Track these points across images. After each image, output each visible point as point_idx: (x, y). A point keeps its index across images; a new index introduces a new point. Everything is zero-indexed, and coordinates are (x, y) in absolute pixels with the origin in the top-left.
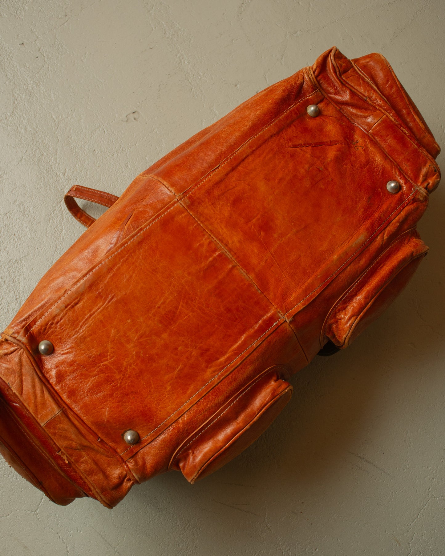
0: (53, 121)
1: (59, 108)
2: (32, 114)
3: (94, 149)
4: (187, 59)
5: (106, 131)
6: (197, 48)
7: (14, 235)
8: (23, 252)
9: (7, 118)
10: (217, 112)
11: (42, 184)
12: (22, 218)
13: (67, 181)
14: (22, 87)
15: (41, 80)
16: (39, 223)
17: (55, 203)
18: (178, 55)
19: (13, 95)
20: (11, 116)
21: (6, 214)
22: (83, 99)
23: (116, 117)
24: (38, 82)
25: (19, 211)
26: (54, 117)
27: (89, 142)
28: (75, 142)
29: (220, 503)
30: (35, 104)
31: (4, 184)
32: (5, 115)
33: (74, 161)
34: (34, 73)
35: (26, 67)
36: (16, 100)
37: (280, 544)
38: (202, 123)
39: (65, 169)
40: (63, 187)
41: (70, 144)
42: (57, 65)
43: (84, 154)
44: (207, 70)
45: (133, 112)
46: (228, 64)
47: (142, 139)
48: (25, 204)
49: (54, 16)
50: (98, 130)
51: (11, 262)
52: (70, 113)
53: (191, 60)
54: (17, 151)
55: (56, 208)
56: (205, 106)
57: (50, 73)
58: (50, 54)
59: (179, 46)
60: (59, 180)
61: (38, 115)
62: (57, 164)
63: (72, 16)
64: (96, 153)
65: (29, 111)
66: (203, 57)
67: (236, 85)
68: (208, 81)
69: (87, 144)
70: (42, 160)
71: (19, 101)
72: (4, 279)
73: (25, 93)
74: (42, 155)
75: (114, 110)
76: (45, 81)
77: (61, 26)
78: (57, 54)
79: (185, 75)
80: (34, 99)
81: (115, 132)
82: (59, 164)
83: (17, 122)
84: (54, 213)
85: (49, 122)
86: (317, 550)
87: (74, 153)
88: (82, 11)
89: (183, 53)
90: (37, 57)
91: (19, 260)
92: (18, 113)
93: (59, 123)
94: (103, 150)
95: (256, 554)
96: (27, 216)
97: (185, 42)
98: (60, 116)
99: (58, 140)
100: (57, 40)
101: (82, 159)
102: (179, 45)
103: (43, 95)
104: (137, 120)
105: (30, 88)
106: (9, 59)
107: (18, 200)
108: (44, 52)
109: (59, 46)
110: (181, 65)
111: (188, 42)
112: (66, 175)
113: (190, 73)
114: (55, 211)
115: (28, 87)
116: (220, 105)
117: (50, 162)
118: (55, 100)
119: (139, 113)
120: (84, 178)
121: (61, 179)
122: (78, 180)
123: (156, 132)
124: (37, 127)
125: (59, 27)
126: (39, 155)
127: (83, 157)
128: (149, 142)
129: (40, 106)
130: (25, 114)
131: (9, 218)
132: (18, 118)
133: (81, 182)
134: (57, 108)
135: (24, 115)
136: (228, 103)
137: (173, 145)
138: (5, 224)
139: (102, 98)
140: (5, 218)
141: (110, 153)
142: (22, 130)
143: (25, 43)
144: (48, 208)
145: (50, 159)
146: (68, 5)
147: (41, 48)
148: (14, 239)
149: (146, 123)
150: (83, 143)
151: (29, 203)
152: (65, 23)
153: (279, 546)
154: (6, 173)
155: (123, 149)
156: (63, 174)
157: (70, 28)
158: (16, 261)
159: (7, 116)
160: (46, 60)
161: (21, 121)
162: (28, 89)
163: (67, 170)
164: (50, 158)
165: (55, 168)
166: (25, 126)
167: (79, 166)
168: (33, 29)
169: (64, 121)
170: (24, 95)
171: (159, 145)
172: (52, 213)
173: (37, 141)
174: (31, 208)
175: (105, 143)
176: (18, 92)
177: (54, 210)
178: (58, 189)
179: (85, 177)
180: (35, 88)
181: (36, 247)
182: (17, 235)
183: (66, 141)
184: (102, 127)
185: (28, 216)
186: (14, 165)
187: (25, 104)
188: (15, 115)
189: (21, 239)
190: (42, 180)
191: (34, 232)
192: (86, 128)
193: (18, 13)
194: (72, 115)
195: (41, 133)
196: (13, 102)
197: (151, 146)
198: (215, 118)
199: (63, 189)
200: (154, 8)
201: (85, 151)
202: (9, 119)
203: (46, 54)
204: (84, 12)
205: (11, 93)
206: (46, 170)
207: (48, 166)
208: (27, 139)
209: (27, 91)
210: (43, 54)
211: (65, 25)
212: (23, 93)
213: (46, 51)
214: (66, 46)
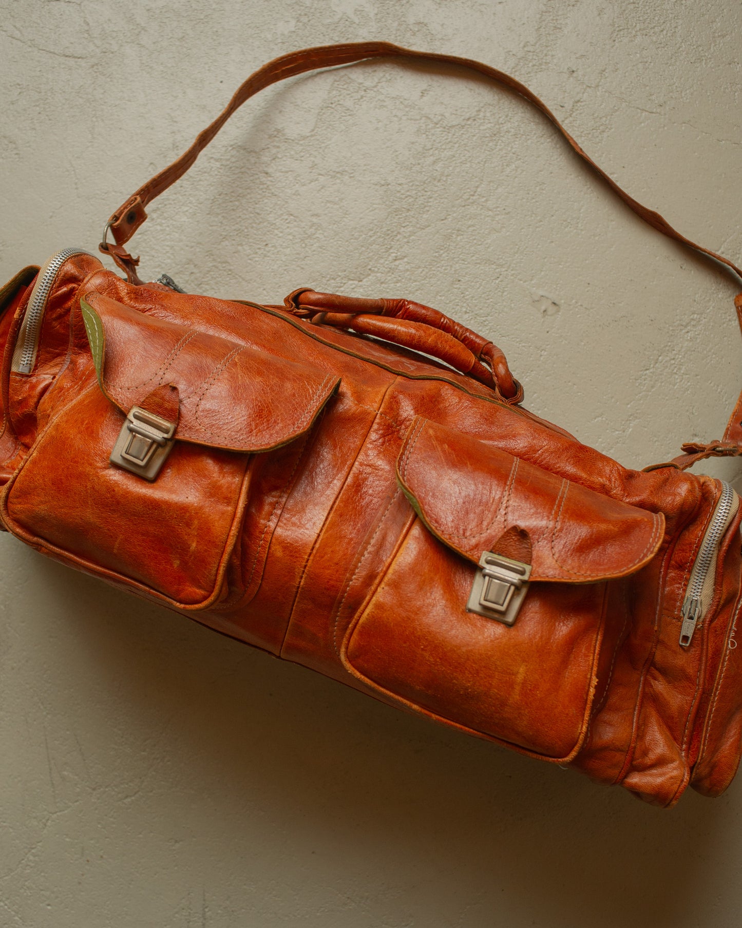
0: (472, 193)
1: (497, 189)
2: (464, 156)
3: (460, 279)
4: (696, 333)
5: (499, 279)
6: (725, 338)
7: (267, 245)
8: (247, 272)
9: (437, 124)
10: (630, 430)
11: (364, 236)
12: (297, 241)
13: (389, 270)
14: (500, 115)
15: (528, 135)
16: (303, 268)
17: (345, 273)
18: (696, 316)
19: (479, 111)
20: (444, 128)
22: (534, 215)
23: (532, 280)
25: (304, 229)
26: (479, 190)
27: (468, 265)
28: (457, 245)
29: (46, 740)
30: (483, 151)
31: (333, 185)
32: (442, 119)
33: (424, 261)
36: (475, 120)
37: (33, 851)
38: (598, 417)
39: (405, 257)
40: (376, 269)
41: (449, 239)
43: (445, 270)
44: (697, 375)
45: (557, 303)
46: (727, 402)
47: (518, 340)
48: (319, 232)
49: (648, 88)
50: (495, 267)
51: (224, 265)
52: (499, 209)
53: (698, 341)
54: (393, 171)
55: (337, 279)
56: (629, 406)
58: (578, 122)
59: (711, 308)
60: (382, 258)
61: (468, 165)
62: (405, 240)
63: (665, 114)
64: (455, 286)
65: (467, 148)
66: (714, 356)
67: (696, 435)
68: (676, 387)
69: (463, 264)
70: (401, 214)
71: (475, 125)
72: (195, 271)
73: (492, 125)
74: (409, 210)
75: (542, 271)
77: (638, 108)
78: (585, 132)
79: (665, 346)
80: (491, 144)
81: (505, 294)
82: (408, 242)
83: (440, 142)
84: (328, 280)
85: (467, 187)
86: (49, 907)
87: (437, 254)
88: (684, 125)
89: (704, 320)
90: (562, 107)
91: (233, 274)
92: (454, 135)
93: (473, 203)
94: (467, 293)
95: (4, 822)
96: (304, 245)
97: (725, 313)
98: (485, 199)
99: (446, 219)
100: (609, 117)
101: (434, 270)
102: (714, 307)
103: (506, 153)
104: (544, 317)
105: (505, 128)
106: (536, 67)
107: (320, 218)
108: (578, 112)
109: (601, 128)
110: (681, 330)
111: (728, 318)
112: (397, 263)
113: (675, 352)
114: (333, 281)
115: (505, 123)
116: (646, 429)
117: (404, 227)
118: (507, 176)
119: (559, 311)
120: (406, 292)
121: (386, 260)
122: (398, 285)
123: (541, 356)
124: (447, 176)
125: (634, 107)
126: (405, 207)
127: (438, 271)
128: (519, 354)
129: (484, 160)
130: (459, 146)
131: (287, 221)
132: (447, 139)
133: (398, 290)
134: (495, 186)
135: (457, 145)
136: (656, 439)
137: (535, 393)
138: (274, 222)
139: (552, 242)
140: (283, 217)
141: (468, 305)
142: (432, 158)
143: (575, 75)
144: (331, 268)
145: (408, 225)
146: (682, 98)
147: (582, 102)
148: (259, 249)
149: (548, 332)
150: (461, 256)
151: (325, 237)
152: (646, 111)
153: (29, 851)
154: (352, 175)
155: (485, 321)
156: (396, 257)
157: (643, 124)
158: (230, 270)
159: (441, 122)
160: (566, 122)
161: (444, 147)
162: (501, 126)
163: (406, 260)
164: (411, 224)
165: (398, 240)
166: (439, 159)
167: (421, 273)
168: (607, 71)
169: (482, 209)
170: (489, 125)
171: (523, 372)
172: (327, 279)
173: (426, 189)
174: (317, 244)
175: (479, 290)
176: (488, 114)
177: (333, 279)
178: (368, 264)
179: (407, 292)
180: (510, 134)
181: (265, 287)
182: (267, 249)
183: (450, 231)
184: (504, 270)
185: (304, 248)
186: (370, 180)
187: (474, 136)
188: (449, 133)
189: (266, 258)
190: (369, 234)
191: (285, 270)
192: (488, 248)
193: (622, 33)
194: (498, 215)
195: (443, 187)
196: (467, 117)
197: (515, 361)
198: (617, 432)
199: (373, 271)
201: (449, 268)
202: (438, 128)
203: (576, 115)
204: (683, 128)
205: (482, 105)
206: (388, 230)
207: (395, 229)
208: (421, 172)
209: (497, 126)
210: (573, 112)
211: (644, 114)
212: (491, 121)
213: (581, 113)
214: (608, 136)
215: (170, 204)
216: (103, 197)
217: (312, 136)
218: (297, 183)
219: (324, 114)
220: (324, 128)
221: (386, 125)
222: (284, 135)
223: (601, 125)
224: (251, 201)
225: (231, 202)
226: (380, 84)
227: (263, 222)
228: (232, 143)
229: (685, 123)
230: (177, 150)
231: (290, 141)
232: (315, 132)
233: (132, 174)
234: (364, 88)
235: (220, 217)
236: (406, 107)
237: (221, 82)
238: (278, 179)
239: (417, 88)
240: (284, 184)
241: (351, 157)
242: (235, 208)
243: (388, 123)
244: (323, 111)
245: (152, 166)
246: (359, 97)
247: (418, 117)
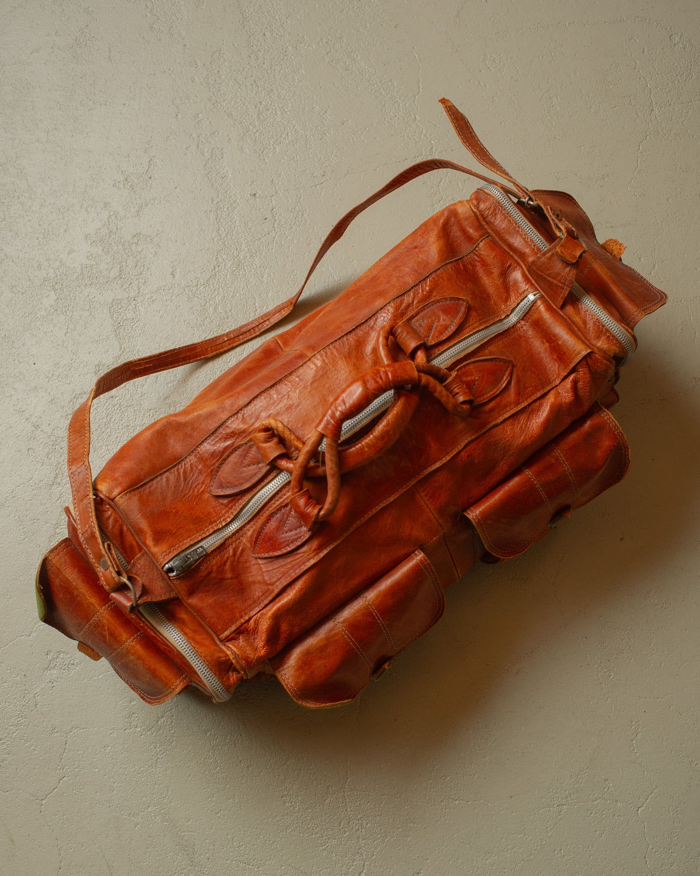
0: (254, 310)
2: (231, 292)
9: (197, 286)
14: (232, 252)
15: (259, 250)
19: (217, 258)
20: (204, 284)
21: (150, 410)
24: (254, 251)
26: (257, 305)
30: (239, 280)
32: (198, 281)
34: (255, 237)
35: (246, 227)
36: (219, 266)
42: (287, 237)
49: (307, 172)
57: (274, 244)
58: (283, 221)
61: (238, 295)
63: (331, 178)
65: (228, 286)
71: (222, 269)
76: (263, 253)
77: (311, 187)
78: (292, 223)
80: (241, 273)
83: (208, 295)
90: (266, 219)
92: (213, 284)
98: (265, 307)
100: (299, 205)
103: (255, 271)
105: (242, 257)
106: (230, 209)
107: (171, 398)
108: (278, 215)
109: (300, 214)
115: (239, 254)
118: (268, 283)
124: (230, 311)
125: (308, 188)
129: (245, 284)
132: (211, 290)
135: (221, 289)
138: (143, 423)
140: (146, 415)
142: (211, 307)
143: (257, 195)
145: (231, 359)
146: (332, 162)
147: (275, 208)
152: (318, 185)
157: (323, 194)
159: (199, 283)
160: (276, 226)
161: (213, 296)
162: (238, 257)
166: (217, 305)
168: (274, 180)
170: (231, 262)
176: (224, 257)
180: (248, 258)
187: (226, 275)
188: (209, 285)
193: (265, 152)
196: (213, 268)
200: (441, 202)
202: (200, 287)
203: (278, 217)
204: (348, 178)
205: (215, 254)
206: (221, 371)
207: (225, 367)
208: (212, 321)
209: (236, 259)
210: (275, 217)
211: (318, 188)
212: (230, 259)
213: (280, 215)
214: (308, 215)
215: (63, 465)
216: (13, 496)
217: (123, 352)
218: (137, 388)
219: (119, 333)
220: (127, 341)
221: (166, 310)
222: (104, 365)
223: (298, 212)
224: (116, 421)
225: (103, 432)
226: (141, 289)
227: (136, 428)
228: (73, 396)
229: (346, 175)
230: (39, 427)
231: (111, 366)
232: (123, 348)
233: (21, 466)
234: (133, 298)
235: (104, 447)
236: (169, 290)
237: (34, 364)
238: (123, 395)
239: (166, 274)
240: (130, 395)
241: (159, 346)
242: (110, 434)
243: (166, 308)
244: (118, 332)
245: (30, 450)
246: (134, 306)
247: (182, 290)
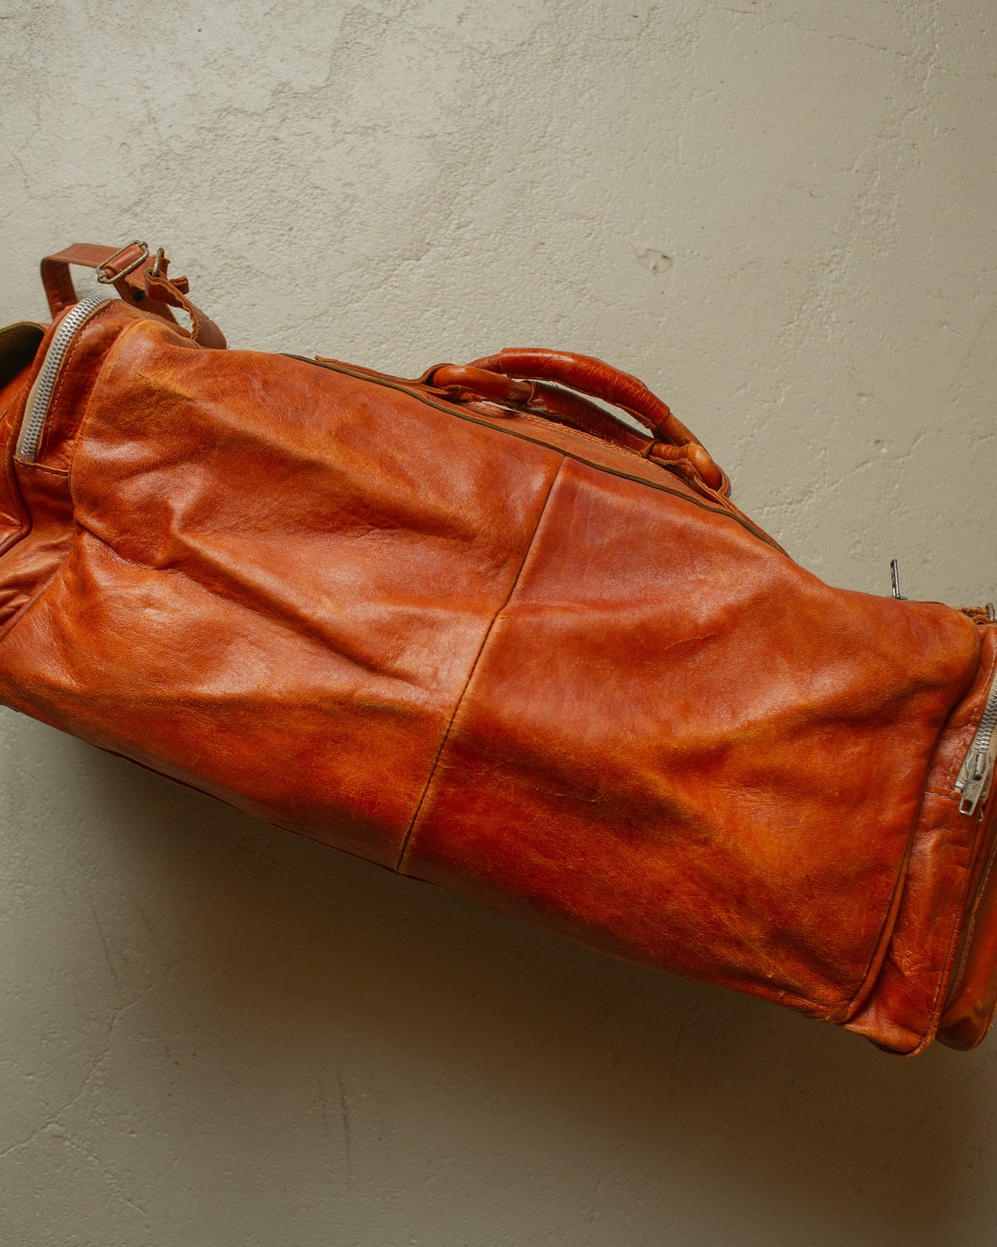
0: (541, 134)
1: (571, 126)
2: (524, 90)
3: (543, 241)
4: (842, 271)
5: (592, 236)
6: (878, 273)
7: (291, 229)
8: (271, 266)
9: (484, 54)
10: (782, 399)
11: (414, 203)
12: (329, 219)
13: (452, 241)
14: (561, 35)
15: (599, 56)
16: (342, 253)
17: (397, 252)
18: (838, 250)
19: (534, 32)
20: (494, 58)
21: (317, 188)
22: (621, 153)
23: (632, 232)
24: (591, 53)
25: (336, 204)
26: (549, 129)
27: (552, 223)
28: (533, 200)
29: (95, 912)
30: (547, 81)
31: (365, 144)
32: (489, 47)
33: (495, 225)
34: (604, 33)
35: (601, 12)
36: (530, 44)
37: (100, 1064)
38: (740, 388)
39: (470, 222)
40: (436, 243)
41: (522, 194)
42: (650, 59)
43: (523, 232)
44: (851, 322)
45: (665, 255)
46: (892, 350)
47: (627, 307)
48: (356, 205)
50: (585, 221)
51: (239, 262)
52: (577, 150)
53: (846, 279)
54: (439, 118)
55: (389, 261)
56: (776, 370)
57: (625, 59)
58: (658, 33)
59: (855, 239)
60: (441, 227)
61: (532, 100)
62: (467, 202)
63: (761, 13)
64: (539, 251)
65: (526, 80)
66: (868, 296)
67: (862, 395)
68: (828, 339)
69: (544, 222)
70: (456, 171)
71: (532, 50)
72: (201, 273)
73: (554, 48)
74: (465, 164)
75: (643, 219)
76: (602, 63)
77: (727, 9)
78: (669, 45)
79: (808, 292)
80: (554, 72)
81: (602, 252)
82: (471, 204)
83: (491, 77)
84: (377, 264)
85: (534, 128)
86: (133, 1136)
87: (510, 214)
88: (785, 23)
89: (848, 255)
90: (636, 17)
91: (253, 271)
92: (508, 65)
93: (544, 146)
94: (555, 257)
95: (54, 1033)
96: (339, 224)
97: (872, 243)
98: (558, 139)
99: (514, 169)
100: (694, 24)
101: (510, 235)
102: (858, 238)
103: (575, 81)
104: (655, 274)
105: (569, 50)
107: (354, 187)
108: (656, 21)
109: (687, 37)
110: (824, 270)
111: (877, 248)
112: (461, 231)
113: (819, 298)
114: (383, 264)
115: (568, 44)
116: (801, 395)
117: (463, 186)
118: (582, 108)
119: (672, 266)
120: (478, 266)
121: (447, 230)
122: (467, 258)
123: (659, 323)
124: (508, 116)
125: (722, 8)
126: (460, 160)
127: (515, 235)
128: (631, 324)
129: (550, 92)
130: (516, 79)
131: (313, 196)
132: (499, 71)
133: (468, 265)
134: (569, 122)
135: (513, 78)
136: (815, 406)
137: (659, 369)
138: (296, 199)
139: (650, 182)
140: (306, 192)
141: (559, 273)
142: (484, 96)
144: (378, 248)
145: (467, 183)
147: (658, 9)
148: (282, 235)
149: (662, 293)
150: (540, 214)
151: (365, 210)
152: (738, 11)
153: (95, 1065)
154: (387, 129)
155: (582, 289)
156: (459, 224)
157: (736, 28)
158: (248, 267)
159: (489, 52)
160: (643, 35)
161: (497, 81)
162: (564, 48)
163: (472, 226)
164: (471, 181)
165: (458, 203)
166: (494, 96)
167: (494, 240)
169: (556, 152)
170: (549, 49)
171: (640, 346)
172: (376, 262)
173: (483, 136)
174: (357, 220)
175: (569, 252)
176: (546, 36)
177: (383, 261)
178: (425, 238)
179: (481, 265)
180: (577, 57)
181: (297, 282)
182: (293, 234)
183: (521, 184)
184: (596, 223)
185: (340, 227)
186: (411, 133)
187: (533, 64)
188: (500, 63)
189: (292, 246)
190: (420, 200)
191: (320, 258)
192: (572, 199)
194: (578, 157)
195: (504, 131)
196: (521, 42)
197: (628, 333)
198: (767, 404)
199: (433, 246)
200: (894, 139)
201: (527, 229)
202: (486, 59)
203: (654, 25)
204: (785, 27)
205: (536, 25)
206: (444, 192)
207: (452, 189)
208: (474, 116)
209: (559, 49)
210: (650, 22)
211: (735, 16)
212: (551, 43)
213: (659, 23)
214: (697, 46)
215: (157, 192)
216: (66, 194)
217: (328, 86)
218: (318, 147)
219: (339, 57)
220: (342, 74)
221: (421, 62)
222: (291, 89)
223: (687, 34)
224: (262, 176)
225: (236, 180)
226: (404, 13)
227: (283, 201)
228: (226, 106)
229: (786, 21)
230: (155, 122)
231: (301, 95)
232: (331, 80)
233: (99, 160)
234: (386, 20)
235: (224, 201)
236: (442, 37)
237: (200, 31)
238: (293, 145)
239: (452, 12)
240: (302, 150)
241: (382, 107)
242: (242, 187)
243: (423, 59)
244: (337, 54)
245: (124, 147)
246: (381, 31)
247: (459, 48)
